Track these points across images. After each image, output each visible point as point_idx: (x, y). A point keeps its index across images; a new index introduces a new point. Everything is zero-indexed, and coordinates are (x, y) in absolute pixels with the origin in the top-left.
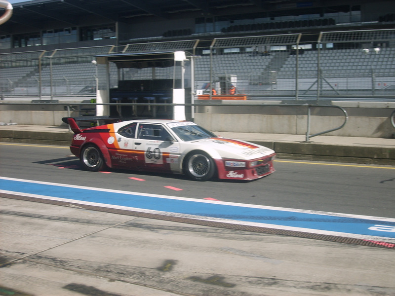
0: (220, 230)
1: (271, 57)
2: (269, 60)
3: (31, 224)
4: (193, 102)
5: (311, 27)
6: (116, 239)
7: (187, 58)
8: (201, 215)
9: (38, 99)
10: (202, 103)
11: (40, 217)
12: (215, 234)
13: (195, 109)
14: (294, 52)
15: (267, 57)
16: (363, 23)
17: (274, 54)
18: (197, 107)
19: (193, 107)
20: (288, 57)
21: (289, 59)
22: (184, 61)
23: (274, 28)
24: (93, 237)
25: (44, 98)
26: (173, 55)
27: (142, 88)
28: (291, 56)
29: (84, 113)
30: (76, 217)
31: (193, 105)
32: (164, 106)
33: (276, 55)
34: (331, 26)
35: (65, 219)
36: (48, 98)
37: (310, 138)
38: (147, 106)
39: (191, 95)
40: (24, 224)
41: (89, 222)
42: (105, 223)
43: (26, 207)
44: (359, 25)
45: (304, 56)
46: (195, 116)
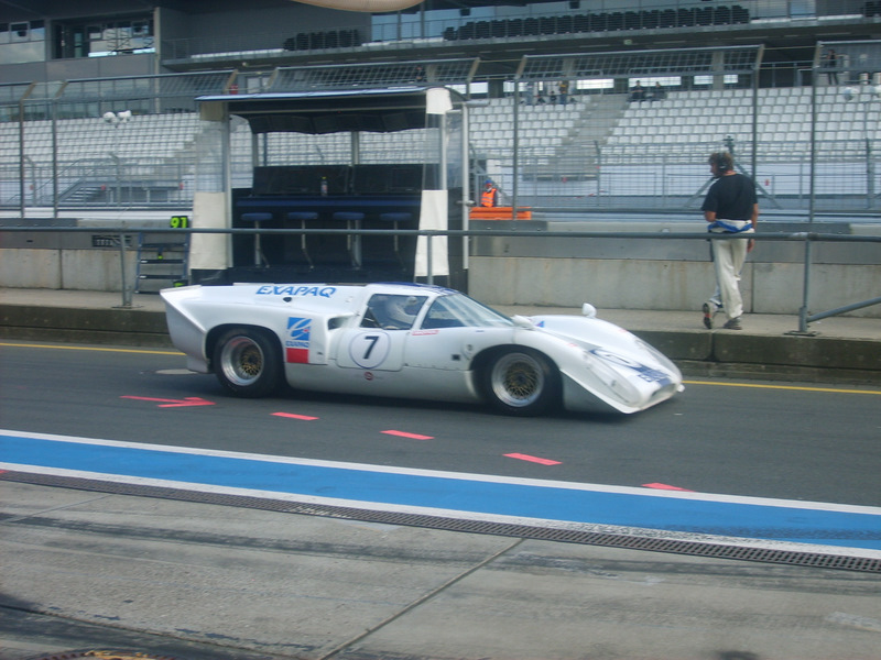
0: (778, 569)
1: (579, 107)
2: (576, 116)
3: (246, 563)
4: (466, 228)
5: (685, 29)
6: (524, 599)
7: (455, 107)
8: (682, 529)
9: (16, 215)
10: (489, 229)
11: (250, 543)
12: (776, 581)
13: (470, 244)
14: (640, 95)
15: (569, 107)
16: (822, 18)
17: (586, 98)
18: (475, 238)
19: (466, 239)
20: (626, 108)
21: (628, 114)
22: (448, 115)
23: (585, 31)
24: (456, 595)
25: (32, 213)
26: (421, 99)
27: (324, 187)
28: (634, 105)
29: (154, 256)
30: (350, 542)
31: (466, 234)
32: (390, 237)
33: (593, 101)
34: (738, 27)
35: (326, 548)
36: (47, 213)
37: (810, 324)
38: (344, 236)
39: (461, 206)
40: (225, 563)
41: (399, 555)
42: (448, 556)
43: (181, 515)
44: (814, 24)
45: (667, 104)
46: (470, 263)
